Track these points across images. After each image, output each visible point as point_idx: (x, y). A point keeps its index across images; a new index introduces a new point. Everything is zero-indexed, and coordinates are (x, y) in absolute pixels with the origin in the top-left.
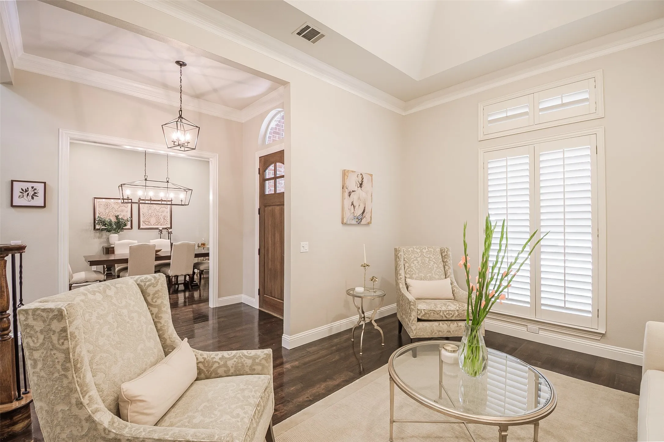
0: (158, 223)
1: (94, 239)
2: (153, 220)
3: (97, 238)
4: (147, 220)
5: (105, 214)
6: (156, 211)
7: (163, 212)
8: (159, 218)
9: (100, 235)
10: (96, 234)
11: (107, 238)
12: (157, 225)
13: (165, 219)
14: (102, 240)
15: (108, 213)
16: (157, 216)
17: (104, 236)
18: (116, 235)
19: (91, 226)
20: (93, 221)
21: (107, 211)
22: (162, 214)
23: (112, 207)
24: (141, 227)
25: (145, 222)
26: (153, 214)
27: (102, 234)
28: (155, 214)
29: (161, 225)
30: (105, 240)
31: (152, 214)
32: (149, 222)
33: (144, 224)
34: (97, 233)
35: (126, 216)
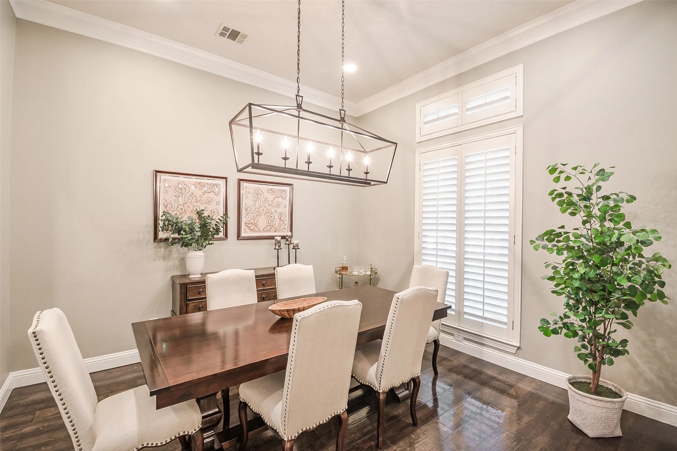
0: (270, 227)
1: (154, 261)
2: (262, 222)
3: (161, 259)
4: (252, 220)
5: (176, 206)
6: (267, 204)
7: (278, 205)
8: (271, 217)
9: (167, 253)
10: (158, 250)
11: (179, 258)
12: (269, 231)
13: (282, 219)
14: (170, 263)
15: (184, 206)
16: (269, 214)
17: (175, 255)
18: (200, 253)
19: (149, 232)
20: (152, 223)
21: (181, 202)
22: (277, 209)
23: (190, 193)
24: (243, 234)
25: (249, 225)
26: (263, 210)
27: (170, 251)
28: (265, 209)
29: (275, 231)
30: (176, 262)
31: (261, 209)
32: (255, 225)
33: (247, 230)
34: (160, 248)
35: (216, 212)
